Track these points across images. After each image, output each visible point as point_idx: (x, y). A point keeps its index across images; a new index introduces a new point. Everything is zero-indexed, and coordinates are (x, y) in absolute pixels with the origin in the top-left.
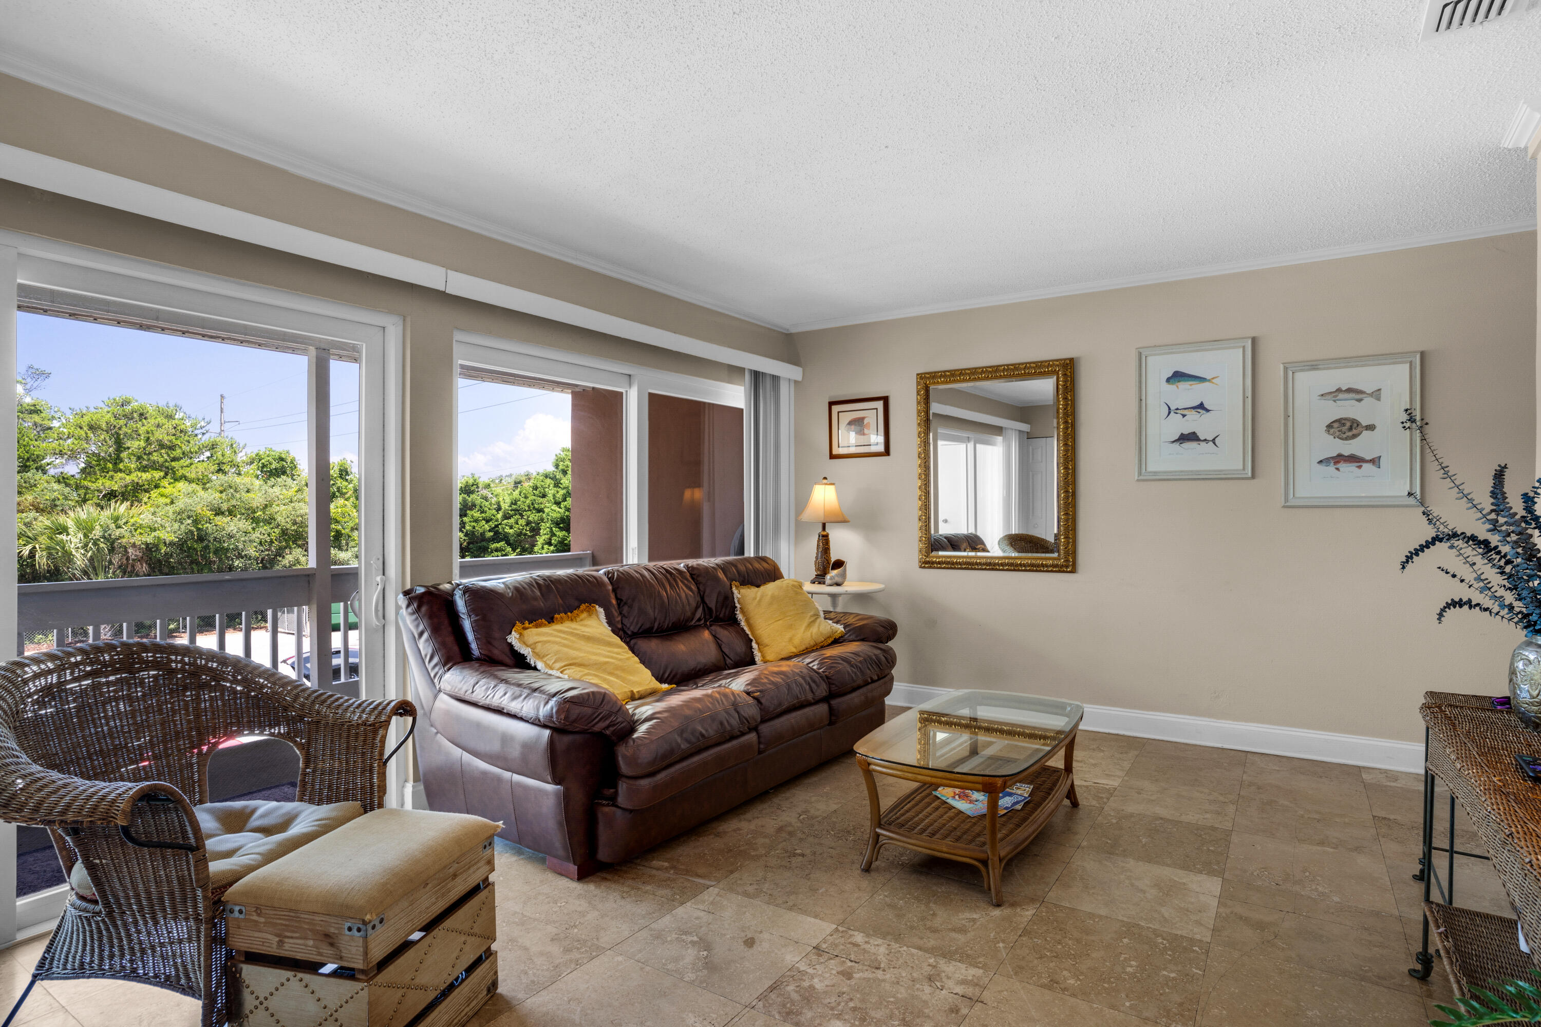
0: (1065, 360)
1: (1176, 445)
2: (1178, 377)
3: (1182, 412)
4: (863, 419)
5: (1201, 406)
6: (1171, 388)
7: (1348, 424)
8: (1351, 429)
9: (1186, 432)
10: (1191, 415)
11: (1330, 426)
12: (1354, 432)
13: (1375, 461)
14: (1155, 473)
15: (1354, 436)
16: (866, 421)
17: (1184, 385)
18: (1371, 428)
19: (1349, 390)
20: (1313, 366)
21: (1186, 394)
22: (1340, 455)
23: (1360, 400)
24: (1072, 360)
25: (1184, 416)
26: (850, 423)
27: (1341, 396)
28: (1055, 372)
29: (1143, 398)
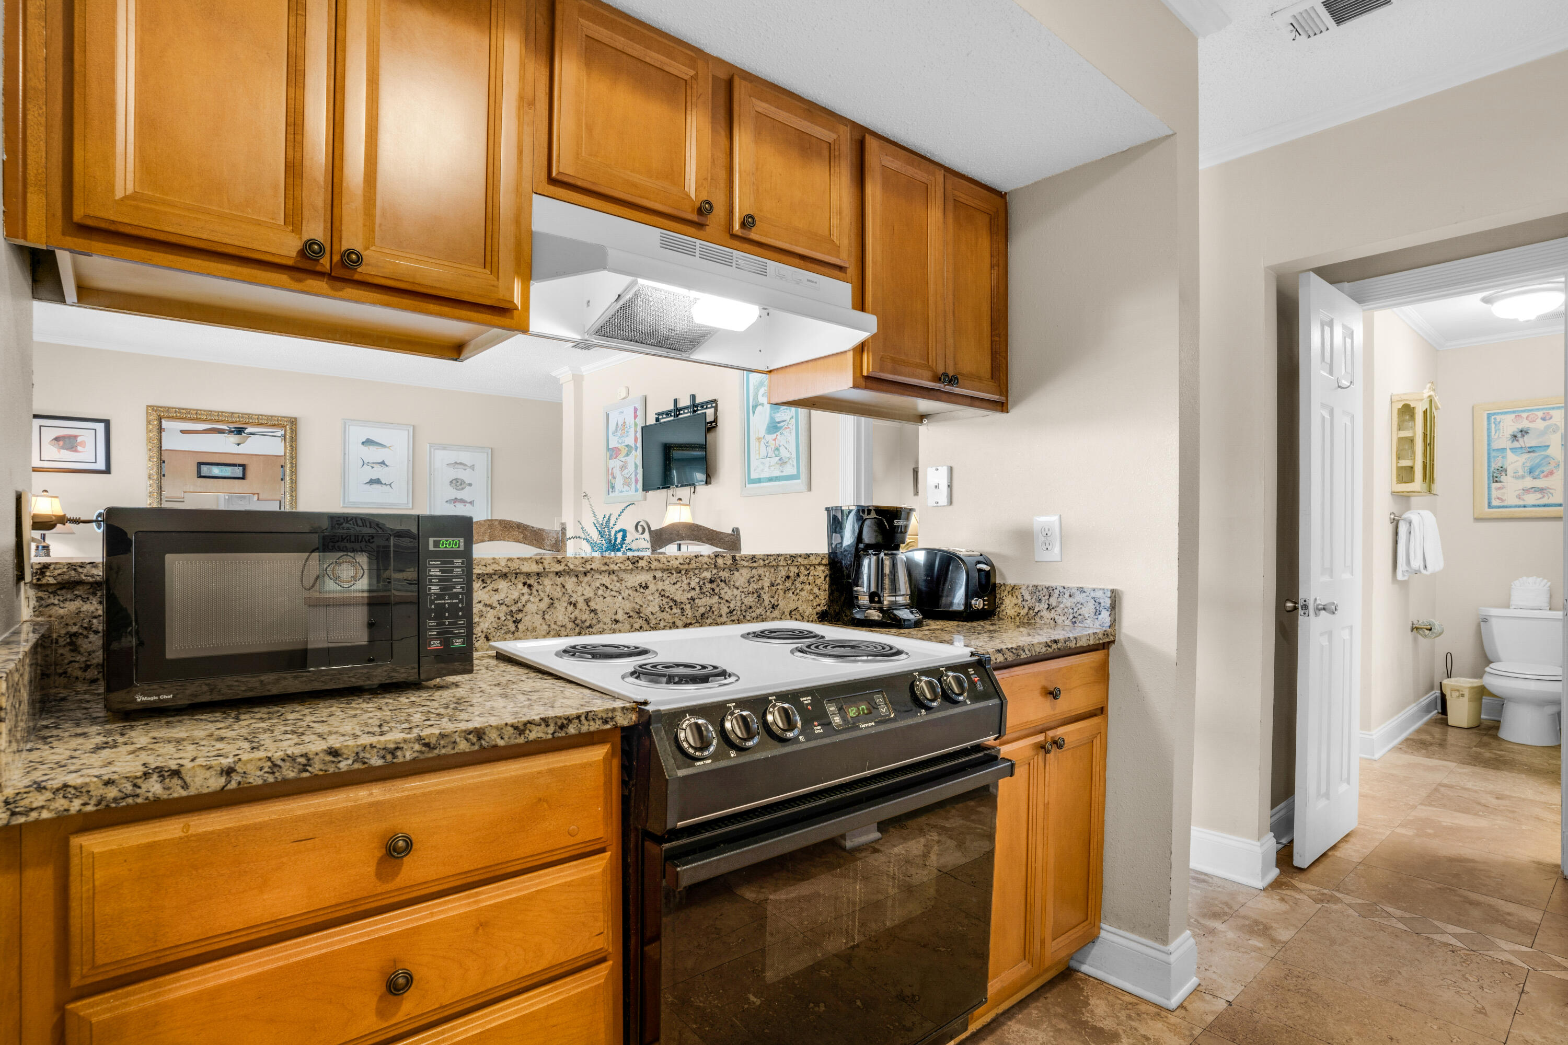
0: (291, 418)
1: (368, 486)
2: (368, 442)
3: (372, 465)
4: (76, 437)
5: (383, 463)
6: (365, 449)
7: (460, 482)
8: (461, 485)
9: (374, 478)
10: (377, 467)
11: (451, 482)
12: (463, 486)
13: (471, 503)
14: (354, 503)
15: (463, 489)
16: (79, 439)
17: (373, 448)
18: (470, 485)
19: (461, 464)
20: (443, 447)
21: (374, 454)
22: (456, 499)
23: (465, 470)
24: (296, 419)
25: (373, 467)
26: (57, 439)
27: (457, 466)
28: (284, 426)
29: (347, 453)
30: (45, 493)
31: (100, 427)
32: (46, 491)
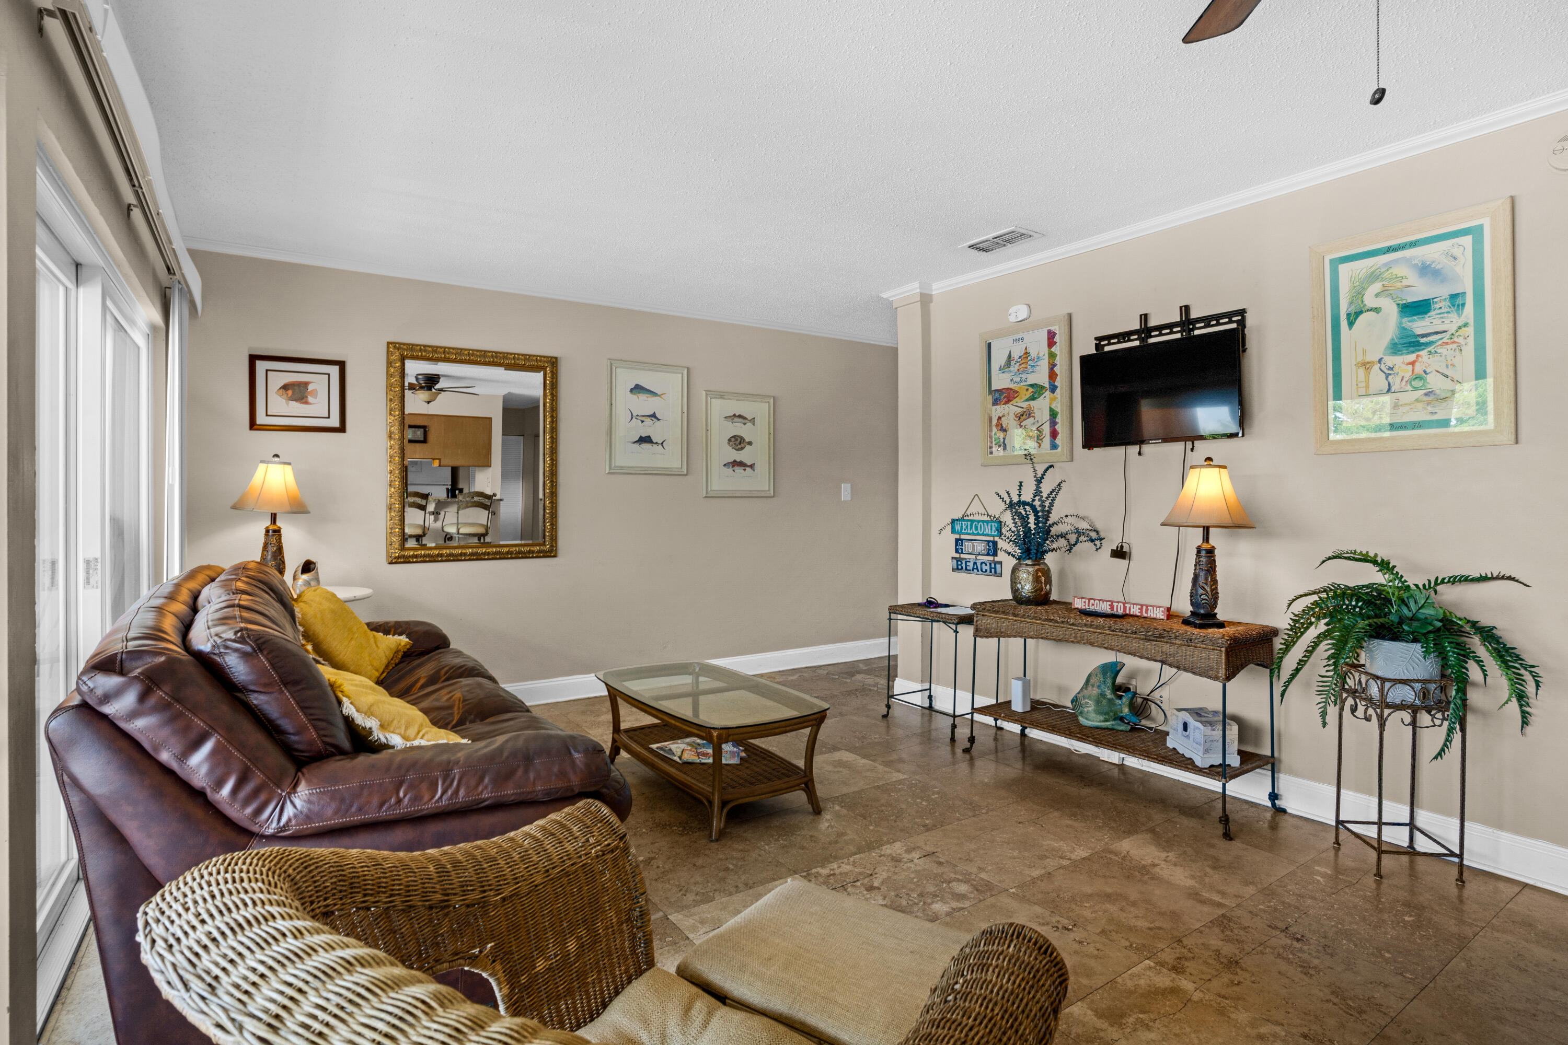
0: (552, 358)
1: (636, 445)
2: (638, 389)
3: (642, 418)
4: (306, 384)
5: (653, 416)
6: (634, 397)
7: (739, 440)
8: (740, 443)
9: (644, 436)
10: (648, 421)
11: (730, 440)
12: (742, 445)
13: (752, 466)
14: (622, 468)
15: (742, 449)
16: (310, 388)
17: (643, 397)
18: (750, 443)
19: (740, 416)
20: (721, 395)
21: (644, 405)
22: (735, 461)
23: (745, 424)
24: (556, 358)
25: (643, 422)
26: (285, 387)
27: (736, 419)
28: (544, 368)
29: (613, 402)
30: (276, 459)
31: (334, 371)
32: (277, 456)
